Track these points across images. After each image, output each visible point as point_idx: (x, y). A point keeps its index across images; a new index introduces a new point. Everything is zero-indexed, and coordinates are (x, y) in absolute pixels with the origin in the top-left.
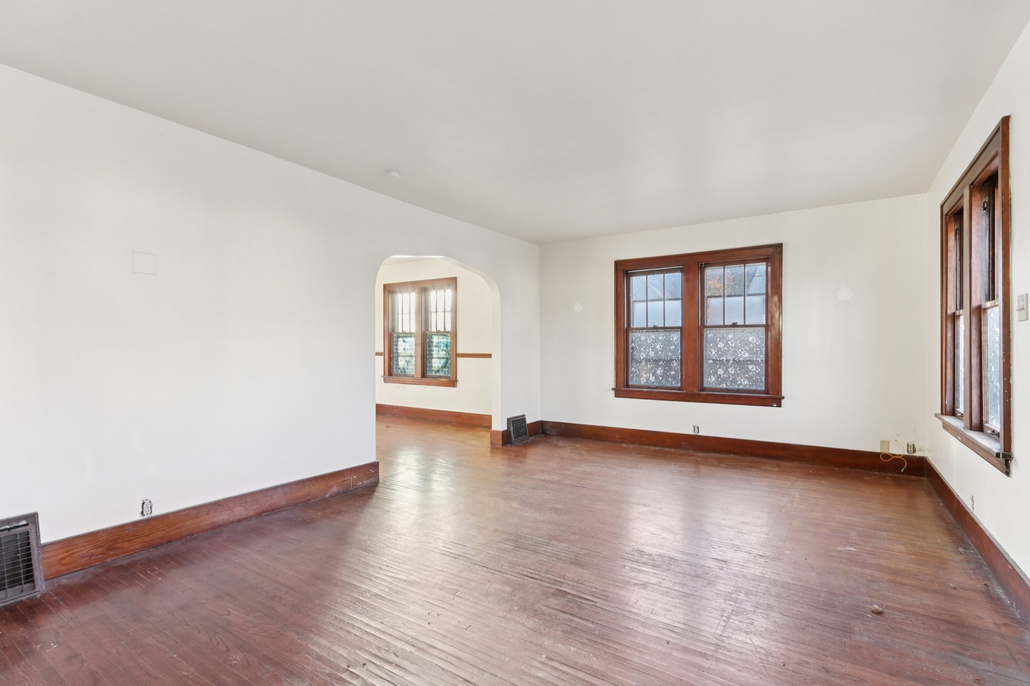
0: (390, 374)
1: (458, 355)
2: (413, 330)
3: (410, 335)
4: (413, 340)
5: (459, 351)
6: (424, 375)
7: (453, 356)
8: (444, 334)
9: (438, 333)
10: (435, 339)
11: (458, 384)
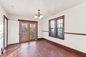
0: (50, 35)
1: (65, 33)
2: (54, 28)
3: (53, 28)
4: (54, 29)
5: (65, 32)
6: (56, 36)
7: (63, 33)
8: (61, 28)
9: (59, 28)
10: (59, 29)
11: (65, 39)
